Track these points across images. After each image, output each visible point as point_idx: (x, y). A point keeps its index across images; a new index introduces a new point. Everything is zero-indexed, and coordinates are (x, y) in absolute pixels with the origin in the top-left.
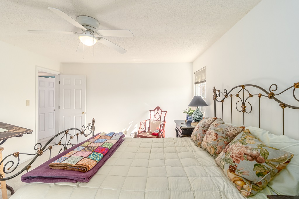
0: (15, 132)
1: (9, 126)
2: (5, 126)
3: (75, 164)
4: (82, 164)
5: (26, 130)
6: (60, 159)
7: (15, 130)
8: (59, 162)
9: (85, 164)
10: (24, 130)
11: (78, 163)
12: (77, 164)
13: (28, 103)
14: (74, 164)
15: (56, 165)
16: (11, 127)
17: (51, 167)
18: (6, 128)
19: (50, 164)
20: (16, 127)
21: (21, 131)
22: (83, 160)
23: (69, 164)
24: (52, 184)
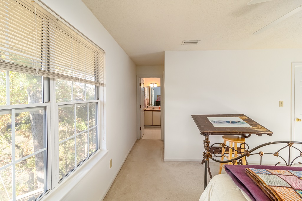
0: (256, 129)
1: (255, 123)
2: (252, 123)
3: (269, 186)
4: (275, 192)
5: (266, 131)
6: (261, 170)
7: (257, 128)
8: (255, 172)
9: (279, 194)
10: (264, 130)
11: (273, 188)
12: (271, 187)
13: (281, 104)
14: (268, 184)
15: (251, 173)
16: (256, 124)
17: (246, 172)
18: (251, 125)
19: (247, 168)
20: (259, 126)
21: (261, 130)
22: (285, 188)
23: (262, 180)
24: (237, 188)
